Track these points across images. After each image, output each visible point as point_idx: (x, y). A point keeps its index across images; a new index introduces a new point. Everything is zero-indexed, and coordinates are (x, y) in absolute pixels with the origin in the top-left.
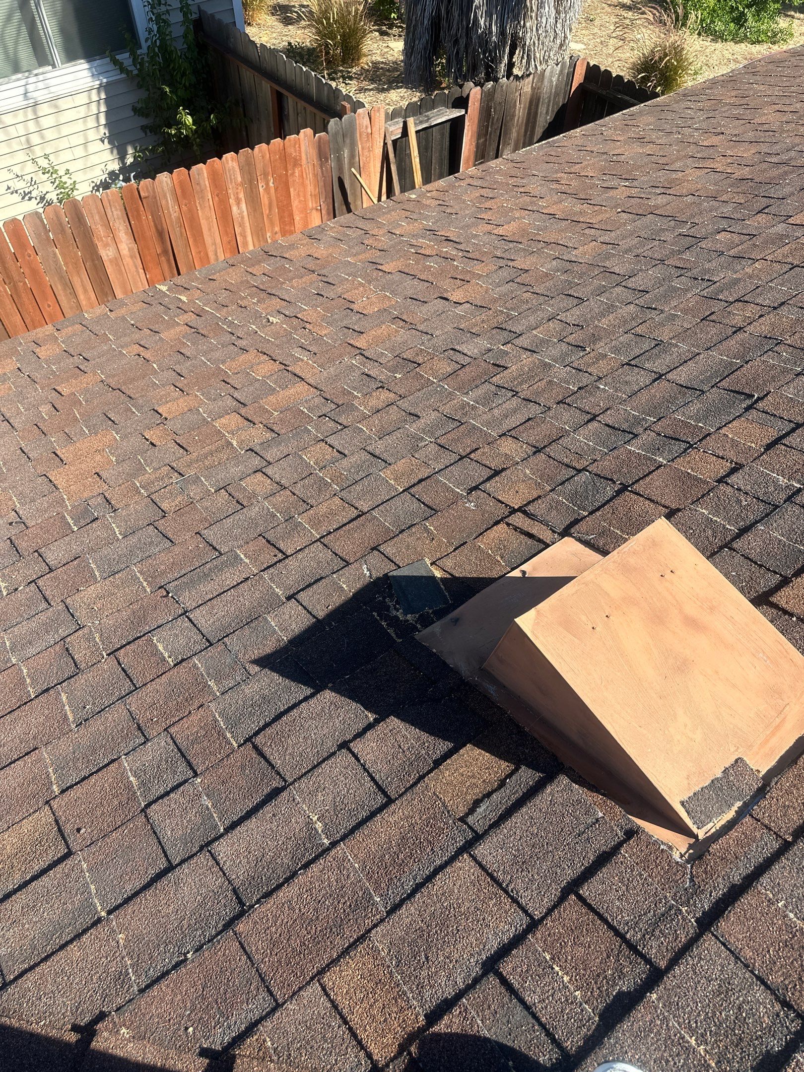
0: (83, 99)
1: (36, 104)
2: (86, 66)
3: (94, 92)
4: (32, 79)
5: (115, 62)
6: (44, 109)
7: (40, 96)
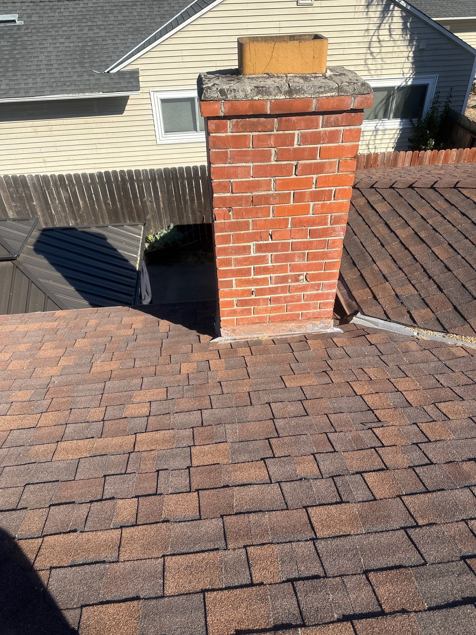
0: (394, 132)
1: (378, 130)
2: (400, 121)
3: (399, 130)
4: (381, 122)
5: (411, 121)
6: (380, 132)
7: (381, 128)
